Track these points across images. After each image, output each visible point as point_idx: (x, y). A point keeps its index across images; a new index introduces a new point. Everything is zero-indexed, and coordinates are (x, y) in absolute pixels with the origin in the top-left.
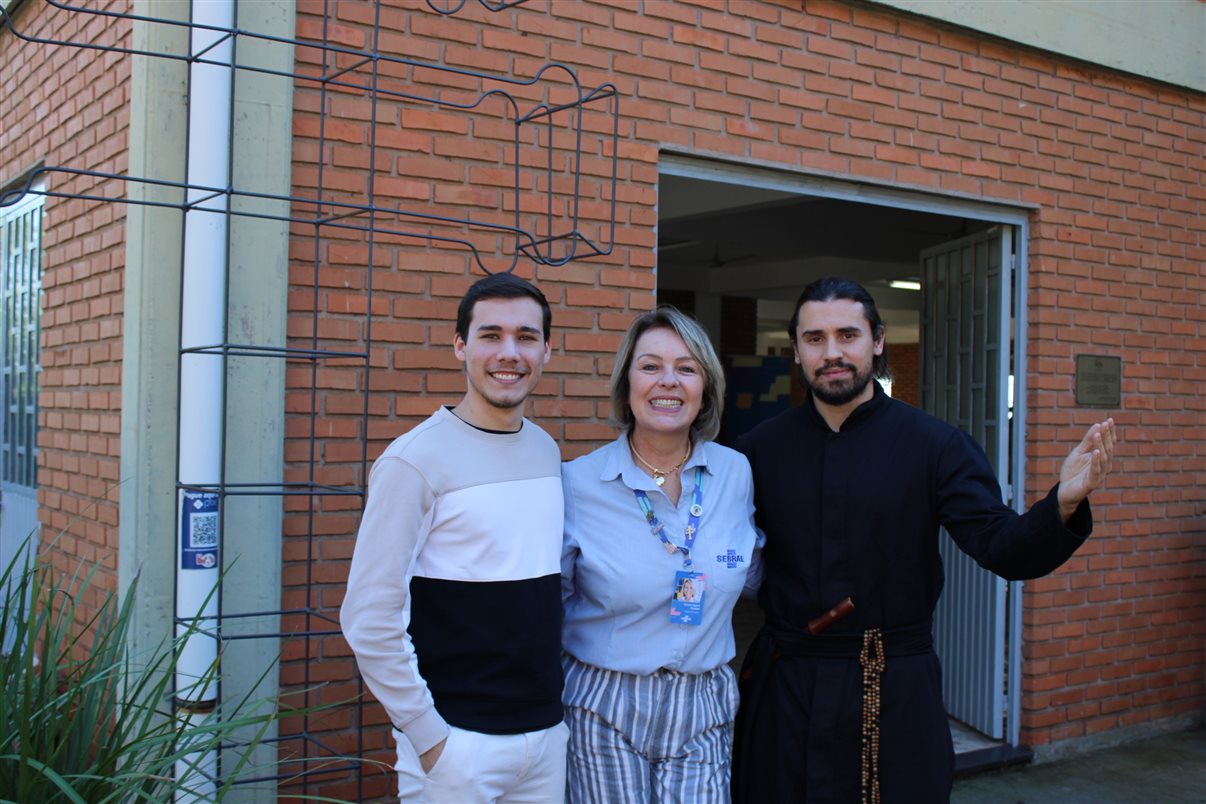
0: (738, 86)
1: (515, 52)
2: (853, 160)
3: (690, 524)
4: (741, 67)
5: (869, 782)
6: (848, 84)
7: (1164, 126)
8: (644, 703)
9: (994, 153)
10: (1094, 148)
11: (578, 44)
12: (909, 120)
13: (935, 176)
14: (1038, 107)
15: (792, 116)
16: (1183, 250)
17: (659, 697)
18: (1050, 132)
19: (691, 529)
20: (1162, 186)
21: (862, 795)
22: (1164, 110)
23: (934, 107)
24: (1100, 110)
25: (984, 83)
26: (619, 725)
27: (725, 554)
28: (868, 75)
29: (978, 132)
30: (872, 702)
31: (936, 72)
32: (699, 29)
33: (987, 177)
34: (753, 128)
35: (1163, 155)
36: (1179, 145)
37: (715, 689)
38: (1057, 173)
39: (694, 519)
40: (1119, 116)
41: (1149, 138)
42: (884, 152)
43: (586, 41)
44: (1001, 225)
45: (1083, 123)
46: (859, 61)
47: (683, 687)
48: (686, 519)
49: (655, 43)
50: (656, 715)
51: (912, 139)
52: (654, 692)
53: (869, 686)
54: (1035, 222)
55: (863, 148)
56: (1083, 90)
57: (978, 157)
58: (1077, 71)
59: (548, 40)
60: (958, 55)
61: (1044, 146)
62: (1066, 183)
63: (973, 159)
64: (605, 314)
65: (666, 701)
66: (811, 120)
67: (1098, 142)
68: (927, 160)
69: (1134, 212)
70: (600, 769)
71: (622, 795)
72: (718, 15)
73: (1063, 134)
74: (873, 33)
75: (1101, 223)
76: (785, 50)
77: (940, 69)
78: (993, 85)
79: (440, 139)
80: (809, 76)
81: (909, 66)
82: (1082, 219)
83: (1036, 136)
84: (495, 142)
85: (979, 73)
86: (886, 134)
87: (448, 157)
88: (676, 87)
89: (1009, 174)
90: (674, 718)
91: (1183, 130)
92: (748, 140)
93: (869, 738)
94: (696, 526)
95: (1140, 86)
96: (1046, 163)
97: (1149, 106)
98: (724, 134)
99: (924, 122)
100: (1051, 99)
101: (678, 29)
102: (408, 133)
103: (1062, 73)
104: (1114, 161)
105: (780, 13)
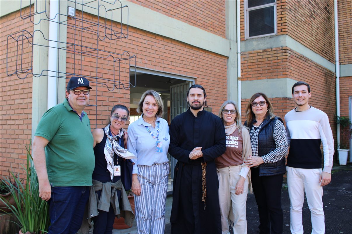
0: (144, 53)
1: (105, 46)
2: (164, 68)
3: (157, 132)
4: (144, 49)
5: (204, 190)
6: (163, 53)
7: (218, 62)
8: (152, 172)
9: (189, 67)
10: (206, 66)
11: (116, 44)
12: (174, 60)
13: (178, 71)
14: (196, 58)
15: (153, 59)
16: (222, 86)
17: (155, 170)
18: (198, 63)
19: (158, 133)
20: (218, 74)
21: (203, 192)
22: (218, 59)
23: (178, 58)
24: (207, 59)
25: (187, 53)
26: (147, 178)
27: (164, 138)
28: (166, 51)
29: (186, 63)
30: (204, 173)
31: (178, 51)
32: (137, 42)
33: (188, 72)
34: (147, 62)
35: (218, 68)
36: (221, 66)
37: (166, 167)
38: (200, 71)
39: (158, 131)
40: (210, 60)
41: (216, 64)
42: (170, 67)
43: (117, 44)
44: (189, 81)
45: (204, 61)
46: (165, 49)
47: (159, 168)
48: (156, 131)
49: (129, 44)
50: (155, 174)
51: (174, 64)
52: (154, 170)
53: (203, 170)
54: (196, 81)
55: (166, 66)
56: (204, 55)
57: (186, 68)
58: (203, 51)
59: (110, 44)
60: (182, 48)
61: (198, 66)
62: (201, 73)
63: (185, 68)
64: (121, 99)
65: (156, 171)
66: (157, 60)
67: (207, 65)
68: (177, 68)
69: (213, 79)
70: (143, 188)
71: (147, 193)
72: (140, 39)
73: (201, 63)
74: (167, 43)
75: (207, 81)
76: (152, 46)
77: (179, 50)
78: (189, 54)
79: (92, 63)
80: (156, 51)
81: (174, 50)
82: (205, 80)
83: (196, 64)
84: (101, 64)
85: (186, 51)
86: (170, 63)
87: (93, 67)
88: (133, 53)
89: (192, 71)
90: (158, 174)
91: (221, 63)
92: (146, 64)
93: (204, 180)
94: (159, 133)
95: (214, 54)
96: (198, 69)
97: (215, 58)
98: (141, 63)
99: (177, 61)
100: (198, 56)
101: (133, 42)
102: (86, 62)
103: (200, 51)
104: (210, 69)
105: (151, 39)
